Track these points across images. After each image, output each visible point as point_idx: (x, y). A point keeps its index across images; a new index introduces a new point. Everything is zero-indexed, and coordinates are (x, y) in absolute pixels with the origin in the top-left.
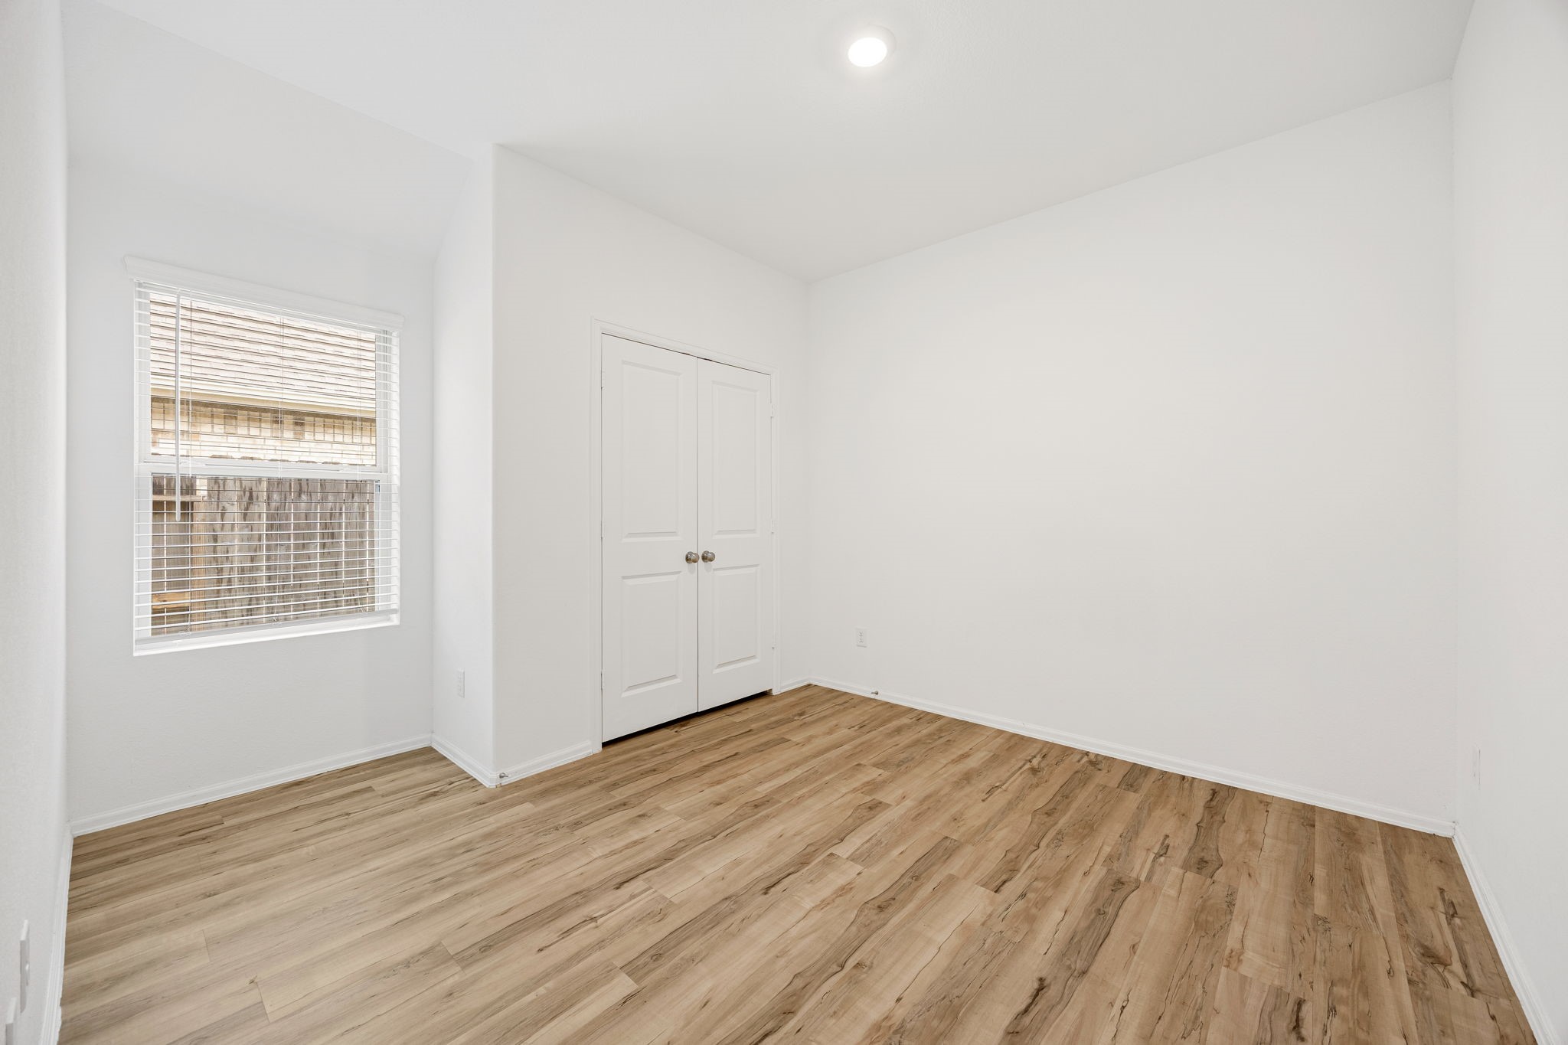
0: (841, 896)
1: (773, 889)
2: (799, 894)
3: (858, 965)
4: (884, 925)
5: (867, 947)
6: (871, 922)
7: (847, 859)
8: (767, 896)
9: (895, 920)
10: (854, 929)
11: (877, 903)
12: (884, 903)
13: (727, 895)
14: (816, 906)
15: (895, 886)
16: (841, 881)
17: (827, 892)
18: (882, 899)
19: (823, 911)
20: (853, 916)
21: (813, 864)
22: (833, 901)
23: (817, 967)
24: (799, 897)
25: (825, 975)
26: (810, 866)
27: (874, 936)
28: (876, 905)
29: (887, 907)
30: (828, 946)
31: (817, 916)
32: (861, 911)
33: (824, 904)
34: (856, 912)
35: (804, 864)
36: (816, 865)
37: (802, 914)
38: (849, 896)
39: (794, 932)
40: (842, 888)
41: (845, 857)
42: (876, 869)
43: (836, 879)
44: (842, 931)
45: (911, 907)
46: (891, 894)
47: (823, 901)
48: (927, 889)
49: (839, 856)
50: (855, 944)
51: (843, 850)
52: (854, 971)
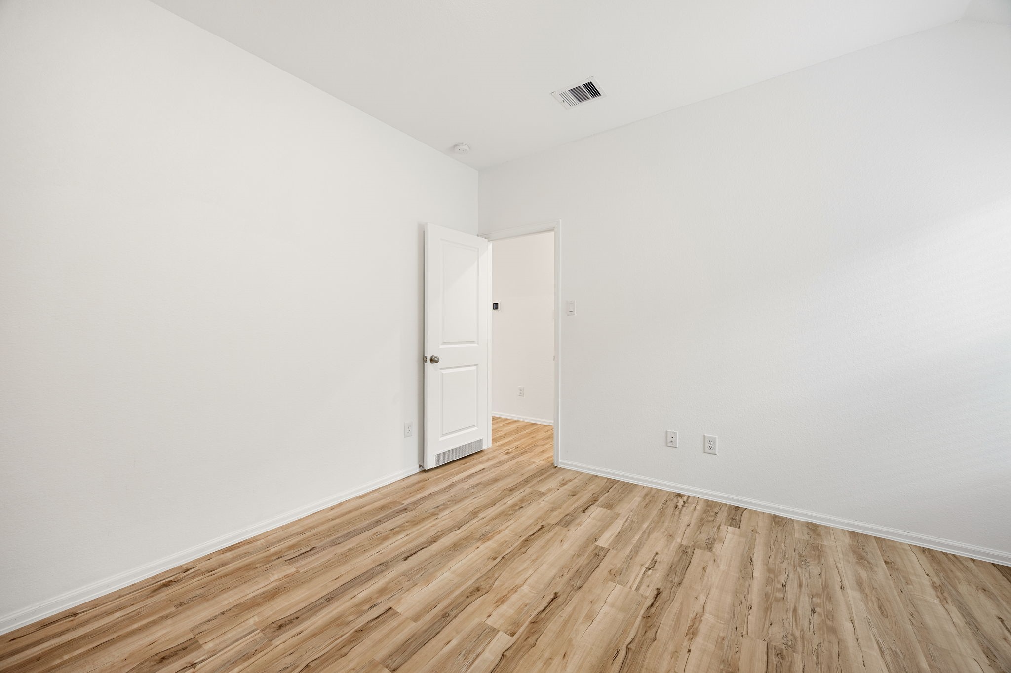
0: (504, 596)
1: (552, 596)
2: (533, 594)
3: (495, 559)
4: (477, 580)
5: (489, 567)
6: (485, 580)
7: (498, 631)
8: (554, 591)
9: (470, 583)
10: (496, 576)
11: (480, 593)
12: (475, 593)
13: (581, 590)
14: (520, 587)
15: (464, 607)
16: (504, 608)
17: (514, 597)
18: (476, 596)
19: (515, 585)
20: (496, 583)
21: (527, 623)
22: (509, 592)
23: (516, 556)
24: (533, 592)
25: (511, 554)
26: (529, 619)
27: (484, 573)
28: (480, 591)
29: (474, 591)
30: (511, 566)
31: (519, 581)
32: (491, 587)
33: (515, 590)
34: (494, 586)
35: (534, 622)
36: (524, 621)
37: (528, 582)
38: (498, 596)
39: (531, 571)
40: (503, 602)
41: (500, 633)
42: (476, 621)
43: (507, 609)
44: (503, 574)
45: (457, 592)
46: (469, 600)
47: (516, 591)
48: (440, 607)
49: (506, 633)
50: (496, 568)
51: (502, 641)
52: (497, 556)
